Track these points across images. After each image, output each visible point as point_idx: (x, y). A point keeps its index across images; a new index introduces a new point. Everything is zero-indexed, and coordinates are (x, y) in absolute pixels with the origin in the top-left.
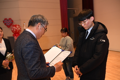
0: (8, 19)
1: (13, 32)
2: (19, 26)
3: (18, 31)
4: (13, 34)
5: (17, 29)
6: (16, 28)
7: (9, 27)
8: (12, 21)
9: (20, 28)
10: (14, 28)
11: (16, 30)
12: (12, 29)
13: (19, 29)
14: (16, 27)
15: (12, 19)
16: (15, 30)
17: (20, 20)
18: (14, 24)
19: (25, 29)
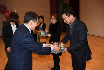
0: (2, 6)
1: (6, 18)
2: (11, 12)
4: (7, 19)
7: (3, 13)
8: (6, 8)
10: (7, 14)
12: (5, 15)
14: (9, 13)
15: (5, 6)
16: (7, 16)
18: (7, 10)
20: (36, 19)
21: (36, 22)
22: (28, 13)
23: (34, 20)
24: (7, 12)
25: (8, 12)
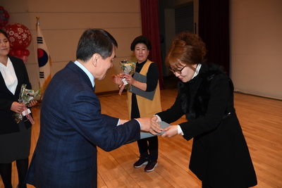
2: (23, 27)
3: (21, 42)
5: (19, 38)
6: (17, 35)
8: (7, 16)
9: (29, 35)
10: (12, 33)
11: (16, 39)
13: (25, 36)
14: (16, 31)
15: (5, 9)
16: (13, 40)
17: (28, 12)
18: (12, 22)
19: (40, 36)
20: (110, 50)
21: (108, 60)
22: (91, 34)
23: (103, 54)
24: (10, 26)
25: (15, 28)
